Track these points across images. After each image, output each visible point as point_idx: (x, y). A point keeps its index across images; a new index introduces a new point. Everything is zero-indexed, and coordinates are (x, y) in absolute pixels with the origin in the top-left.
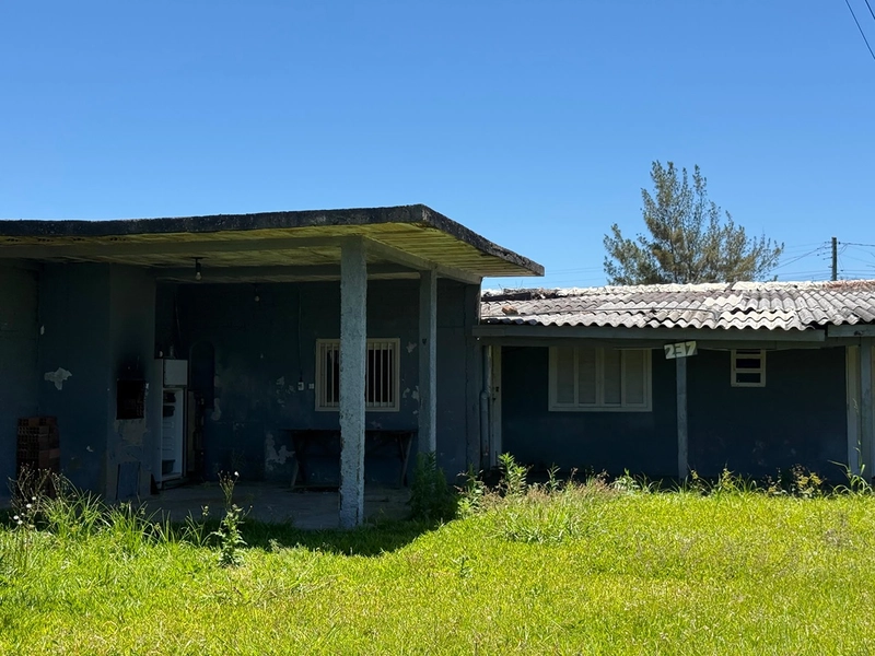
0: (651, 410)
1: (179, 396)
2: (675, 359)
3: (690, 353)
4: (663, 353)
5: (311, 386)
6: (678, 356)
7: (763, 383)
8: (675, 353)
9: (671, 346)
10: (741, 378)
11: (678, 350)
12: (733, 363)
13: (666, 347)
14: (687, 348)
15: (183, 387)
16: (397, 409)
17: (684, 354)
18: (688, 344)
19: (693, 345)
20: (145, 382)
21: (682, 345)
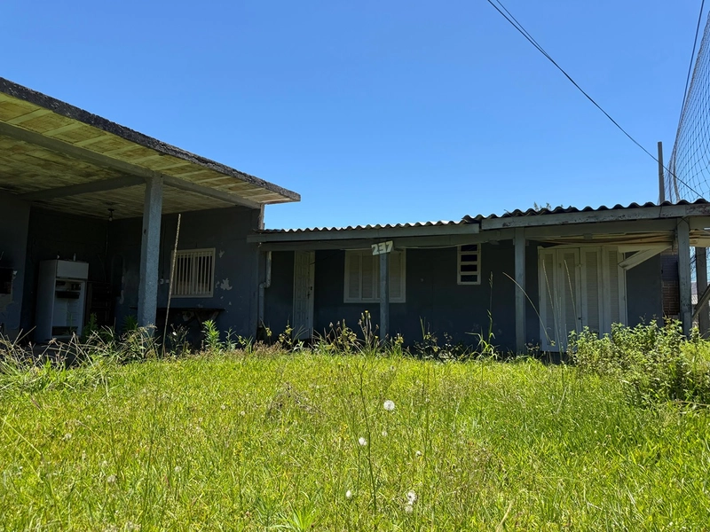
0: (404, 301)
1: (83, 286)
2: (379, 255)
3: (389, 250)
4: (372, 251)
5: (167, 281)
6: (381, 252)
7: (479, 282)
8: (379, 250)
9: (376, 245)
10: (464, 278)
11: (380, 248)
12: (459, 268)
13: (373, 246)
14: (387, 246)
15: (85, 280)
16: (211, 296)
17: (384, 251)
18: (387, 243)
19: (390, 244)
20: (12, 270)
21: (383, 244)
